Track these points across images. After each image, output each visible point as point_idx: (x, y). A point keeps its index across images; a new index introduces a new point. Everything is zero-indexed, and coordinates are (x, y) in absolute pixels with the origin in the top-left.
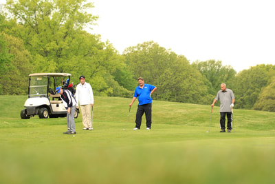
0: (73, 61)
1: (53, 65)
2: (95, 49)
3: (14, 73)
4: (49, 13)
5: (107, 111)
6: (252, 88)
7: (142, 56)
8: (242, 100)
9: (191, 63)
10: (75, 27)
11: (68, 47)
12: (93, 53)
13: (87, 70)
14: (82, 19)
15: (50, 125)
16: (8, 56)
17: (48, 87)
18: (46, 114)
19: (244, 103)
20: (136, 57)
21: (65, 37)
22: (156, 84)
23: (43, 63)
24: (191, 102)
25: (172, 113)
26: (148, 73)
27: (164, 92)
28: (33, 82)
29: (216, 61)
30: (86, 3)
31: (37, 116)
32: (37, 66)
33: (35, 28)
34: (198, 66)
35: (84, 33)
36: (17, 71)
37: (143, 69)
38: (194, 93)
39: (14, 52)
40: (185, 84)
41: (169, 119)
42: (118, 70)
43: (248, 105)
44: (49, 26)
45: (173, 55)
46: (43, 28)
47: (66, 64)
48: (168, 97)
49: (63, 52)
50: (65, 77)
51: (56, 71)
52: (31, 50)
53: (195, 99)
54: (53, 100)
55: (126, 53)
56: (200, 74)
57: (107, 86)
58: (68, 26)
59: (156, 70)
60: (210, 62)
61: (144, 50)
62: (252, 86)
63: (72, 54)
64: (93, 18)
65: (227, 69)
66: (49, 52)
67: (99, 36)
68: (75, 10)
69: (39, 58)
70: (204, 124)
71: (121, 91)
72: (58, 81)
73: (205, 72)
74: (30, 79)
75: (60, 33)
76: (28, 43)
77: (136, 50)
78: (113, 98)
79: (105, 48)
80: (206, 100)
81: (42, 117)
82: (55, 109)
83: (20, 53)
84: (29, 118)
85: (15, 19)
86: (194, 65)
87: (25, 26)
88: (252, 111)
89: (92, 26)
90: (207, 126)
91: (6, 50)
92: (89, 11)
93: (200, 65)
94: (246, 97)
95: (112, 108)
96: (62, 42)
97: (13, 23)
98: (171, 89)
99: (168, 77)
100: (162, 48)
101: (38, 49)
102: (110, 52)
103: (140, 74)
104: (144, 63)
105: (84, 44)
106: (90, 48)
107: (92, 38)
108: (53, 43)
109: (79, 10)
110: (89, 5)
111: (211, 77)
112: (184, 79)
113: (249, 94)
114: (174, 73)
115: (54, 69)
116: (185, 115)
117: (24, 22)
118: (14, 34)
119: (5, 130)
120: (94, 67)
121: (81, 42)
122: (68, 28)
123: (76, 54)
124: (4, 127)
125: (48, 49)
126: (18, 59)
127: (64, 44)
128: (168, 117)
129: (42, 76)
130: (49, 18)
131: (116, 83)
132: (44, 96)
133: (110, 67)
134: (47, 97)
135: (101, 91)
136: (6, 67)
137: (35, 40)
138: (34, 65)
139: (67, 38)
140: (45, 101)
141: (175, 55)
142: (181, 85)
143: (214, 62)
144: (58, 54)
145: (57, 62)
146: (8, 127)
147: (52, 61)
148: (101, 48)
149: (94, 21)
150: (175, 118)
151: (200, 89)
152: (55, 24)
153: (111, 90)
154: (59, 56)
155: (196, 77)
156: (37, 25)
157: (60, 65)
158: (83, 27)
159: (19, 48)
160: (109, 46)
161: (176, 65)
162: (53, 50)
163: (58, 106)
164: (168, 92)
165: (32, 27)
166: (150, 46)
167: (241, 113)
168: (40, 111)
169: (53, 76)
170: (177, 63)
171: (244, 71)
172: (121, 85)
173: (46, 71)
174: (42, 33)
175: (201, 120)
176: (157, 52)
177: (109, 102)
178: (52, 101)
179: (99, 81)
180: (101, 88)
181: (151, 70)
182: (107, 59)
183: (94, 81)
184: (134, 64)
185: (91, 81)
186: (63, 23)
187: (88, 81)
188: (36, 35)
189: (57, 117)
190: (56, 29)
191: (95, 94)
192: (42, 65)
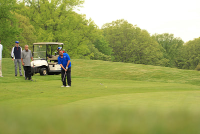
0: (66, 34)
1: (51, 36)
2: (81, 25)
3: (22, 42)
5: (90, 70)
6: (195, 54)
7: (115, 30)
8: (188, 63)
9: (151, 36)
10: (67, 9)
11: (62, 23)
12: (80, 28)
13: (75, 40)
14: (72, 3)
15: (48, 80)
16: (18, 29)
17: (47, 52)
18: (45, 72)
19: (190, 65)
20: (111, 30)
21: (59, 16)
22: (126, 51)
23: (44, 35)
24: (151, 64)
25: (137, 72)
26: (119, 42)
27: (131, 57)
28: (36, 48)
29: (170, 34)
31: (38, 74)
32: (40, 36)
33: (38, 9)
35: (74, 13)
36: (25, 41)
37: (116, 39)
38: (153, 57)
39: (23, 26)
40: (146, 51)
42: (98, 40)
43: (192, 67)
44: (49, 8)
45: (138, 29)
46: (44, 9)
47: (60, 35)
48: (134, 60)
49: (58, 27)
50: (59, 45)
51: (53, 41)
52: (35, 25)
53: (154, 62)
54: (50, 62)
55: (104, 28)
56: (158, 43)
57: (89, 52)
58: (62, 8)
59: (126, 41)
60: (165, 35)
61: (117, 25)
62: (195, 52)
63: (64, 28)
64: (80, 2)
65: (177, 40)
66: (48, 27)
67: (85, 15)
69: (42, 31)
70: (160, 80)
71: (100, 55)
72: (55, 48)
73: (161, 42)
74: (34, 47)
75: (57, 13)
76: (32, 20)
77: (111, 25)
78: (94, 61)
79: (88, 24)
80: (162, 63)
81: (42, 74)
82: (51, 68)
83: (26, 27)
84: (33, 75)
85: (24, 3)
86: (153, 37)
87: (31, 8)
88: (195, 71)
89: (79, 8)
90: (162, 82)
91: (17, 26)
93: (157, 37)
94: (191, 60)
95: (94, 68)
96: (58, 20)
97: (22, 5)
98: (136, 54)
99: (134, 45)
100: (130, 24)
101: (40, 24)
102: (92, 27)
103: (114, 43)
104: (117, 35)
105: (73, 21)
107: (79, 17)
108: (51, 20)
111: (166, 46)
112: (146, 47)
113: (193, 58)
114: (139, 43)
115: (52, 39)
116: (146, 74)
117: (30, 5)
118: (23, 13)
119: (15, 83)
120: (80, 37)
121: (71, 19)
122: (62, 9)
123: (68, 28)
124: (14, 82)
125: (48, 25)
126: (25, 31)
127: (59, 21)
128: (134, 75)
129: (43, 45)
130: (48, 2)
131: (96, 49)
132: (44, 59)
133: (92, 38)
134: (46, 60)
135: (85, 55)
136: (17, 38)
137: (38, 18)
138: (37, 36)
139: (61, 16)
140: (44, 63)
142: (144, 52)
143: (168, 34)
144: (55, 28)
145: (54, 34)
146: (17, 82)
147: (51, 33)
148: (85, 24)
149: (81, 5)
150: (139, 76)
151: (158, 54)
152: (53, 7)
153: (92, 55)
154: (55, 30)
155: (155, 46)
156: (39, 7)
157: (57, 36)
158: (73, 8)
159: (26, 24)
160: (92, 23)
161: (140, 37)
162: (51, 25)
163: (54, 66)
164: (135, 57)
165: (36, 8)
166: (122, 23)
167: (187, 72)
168: (40, 70)
169: (51, 45)
170: (141, 35)
171: (190, 41)
172: (100, 51)
173: (44, 41)
174: (43, 13)
175: (158, 77)
176: (126, 28)
177: (91, 63)
179: (84, 48)
180: (85, 53)
181: (122, 40)
182: (90, 32)
183: (80, 48)
184: (109, 36)
185: (78, 48)
186: (59, 6)
187: (76, 48)
188: (39, 14)
189: (53, 75)
190: (53, 10)
191: (81, 58)
192: (43, 36)
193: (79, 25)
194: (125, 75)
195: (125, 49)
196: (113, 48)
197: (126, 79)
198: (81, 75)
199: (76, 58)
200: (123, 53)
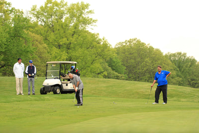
0: (79, 52)
1: (64, 55)
2: (95, 43)
3: (36, 60)
4: (62, 18)
5: (103, 89)
7: (128, 49)
9: (164, 55)
10: (80, 28)
11: (76, 42)
12: (93, 47)
13: (89, 59)
14: (86, 22)
15: (62, 99)
16: (32, 48)
17: (60, 71)
18: (58, 91)
20: (124, 49)
21: (73, 35)
23: (58, 53)
26: (133, 61)
27: (144, 75)
28: (49, 67)
29: (182, 53)
30: (88, 10)
31: (52, 93)
32: (53, 55)
34: (169, 57)
35: (87, 32)
36: (38, 59)
37: (129, 58)
39: (36, 45)
41: (147, 95)
42: (111, 59)
44: (62, 27)
45: (151, 49)
46: (58, 28)
47: (73, 54)
48: (147, 79)
49: (72, 46)
50: (72, 64)
51: (67, 60)
52: (48, 44)
54: (64, 80)
55: (117, 47)
56: (171, 62)
57: (102, 70)
58: (76, 27)
59: (139, 59)
60: (178, 54)
61: (130, 44)
63: (78, 47)
64: (93, 21)
65: (190, 59)
66: (62, 46)
67: (98, 34)
68: (80, 15)
69: (55, 50)
70: (173, 99)
71: (114, 74)
72: (68, 67)
73: (174, 61)
74: (47, 66)
75: (70, 32)
76: (46, 39)
77: (124, 44)
78: (107, 79)
79: (102, 43)
80: (175, 81)
81: (55, 93)
82: (65, 87)
83: (40, 46)
84: (46, 94)
85: (37, 22)
86: (166, 56)
87: (45, 27)
89: (92, 27)
90: (175, 101)
91: (31, 45)
92: (90, 16)
93: (170, 56)
95: (107, 87)
96: (71, 39)
97: (36, 24)
98: (149, 73)
99: (148, 64)
100: (143, 43)
101: (53, 43)
102: (105, 46)
103: (127, 62)
104: (130, 54)
105: (87, 40)
106: (91, 43)
107: (93, 35)
108: (65, 39)
109: (83, 15)
110: (90, 12)
111: (179, 65)
114: (152, 62)
115: (65, 58)
117: (43, 24)
118: (37, 32)
119: (29, 102)
120: (94, 56)
121: (85, 38)
122: (75, 28)
123: (81, 47)
124: (27, 101)
125: (61, 43)
126: (39, 50)
127: (73, 40)
128: (147, 93)
129: (56, 64)
130: (62, 21)
131: (110, 68)
132: (57, 78)
133: (105, 57)
134: (60, 79)
135: (99, 74)
136: (30, 57)
137: (52, 37)
138: (51, 54)
139: (75, 35)
140: (58, 82)
141: (152, 48)
143: (180, 54)
144: (68, 47)
145: (67, 53)
146: (31, 100)
147: (64, 52)
148: (99, 43)
149: (94, 24)
152: (67, 25)
153: (106, 73)
154: (69, 49)
155: (168, 65)
156: (53, 26)
157: (70, 55)
158: (86, 27)
159: (40, 43)
160: (105, 42)
161: (154, 56)
162: (65, 44)
163: (67, 85)
164: (148, 75)
165: (50, 27)
166: (134, 42)
168: (53, 89)
169: (64, 64)
170: (154, 54)
172: (113, 70)
173: (58, 60)
174: (56, 32)
176: (139, 46)
177: (104, 82)
178: (63, 82)
179: (97, 66)
180: (99, 72)
181: (135, 59)
182: (103, 51)
183: (94, 67)
184: (123, 54)
185: (92, 66)
186: (72, 25)
187: (89, 67)
188: (52, 33)
189: (66, 93)
190: (66, 29)
191: (94, 77)
192: (56, 55)
193: (93, 44)
194: (138, 93)
195: (138, 68)
196: (127, 66)
197: (139, 98)
198: (94, 94)
199: (89, 76)
200: (136, 72)
